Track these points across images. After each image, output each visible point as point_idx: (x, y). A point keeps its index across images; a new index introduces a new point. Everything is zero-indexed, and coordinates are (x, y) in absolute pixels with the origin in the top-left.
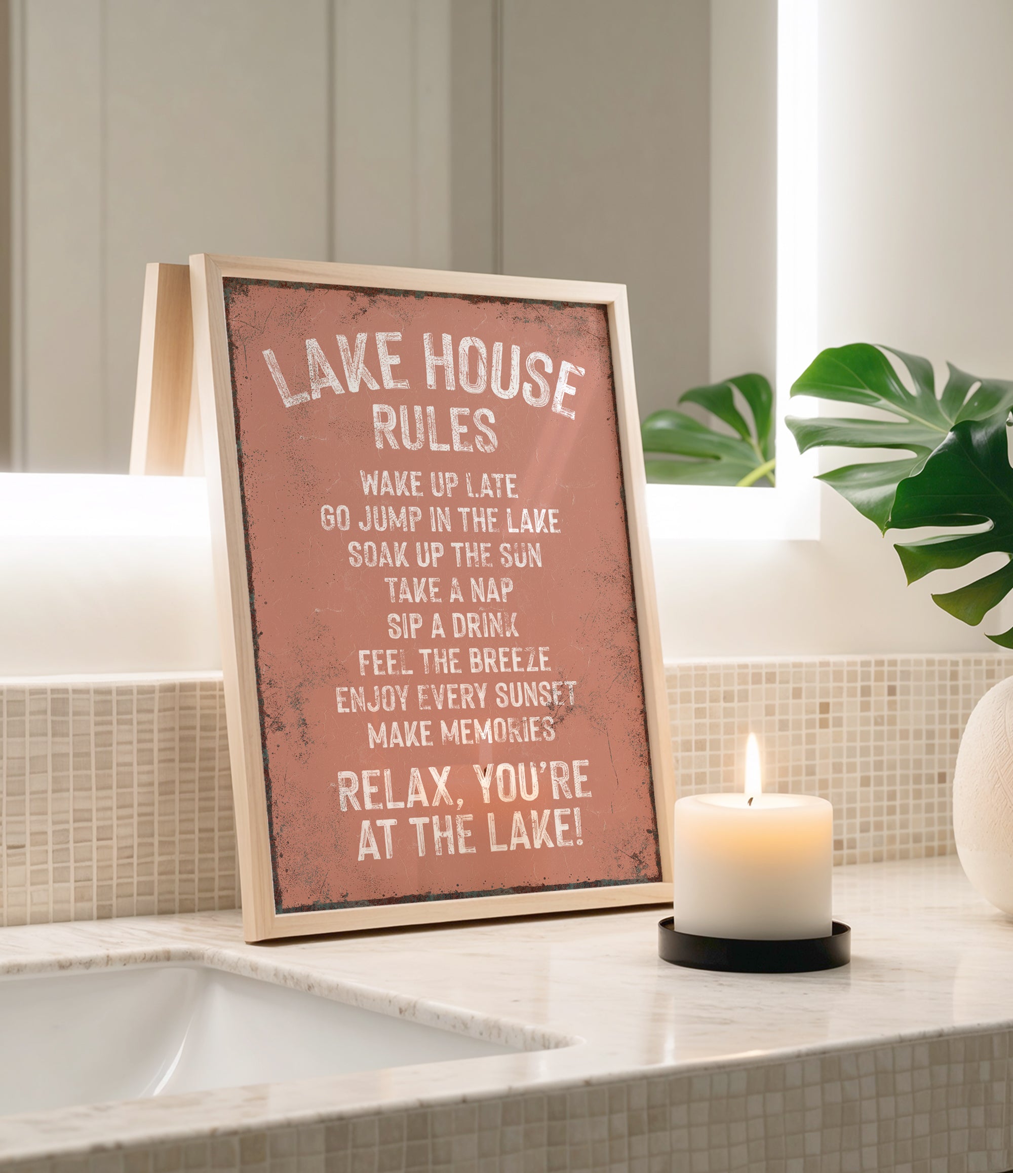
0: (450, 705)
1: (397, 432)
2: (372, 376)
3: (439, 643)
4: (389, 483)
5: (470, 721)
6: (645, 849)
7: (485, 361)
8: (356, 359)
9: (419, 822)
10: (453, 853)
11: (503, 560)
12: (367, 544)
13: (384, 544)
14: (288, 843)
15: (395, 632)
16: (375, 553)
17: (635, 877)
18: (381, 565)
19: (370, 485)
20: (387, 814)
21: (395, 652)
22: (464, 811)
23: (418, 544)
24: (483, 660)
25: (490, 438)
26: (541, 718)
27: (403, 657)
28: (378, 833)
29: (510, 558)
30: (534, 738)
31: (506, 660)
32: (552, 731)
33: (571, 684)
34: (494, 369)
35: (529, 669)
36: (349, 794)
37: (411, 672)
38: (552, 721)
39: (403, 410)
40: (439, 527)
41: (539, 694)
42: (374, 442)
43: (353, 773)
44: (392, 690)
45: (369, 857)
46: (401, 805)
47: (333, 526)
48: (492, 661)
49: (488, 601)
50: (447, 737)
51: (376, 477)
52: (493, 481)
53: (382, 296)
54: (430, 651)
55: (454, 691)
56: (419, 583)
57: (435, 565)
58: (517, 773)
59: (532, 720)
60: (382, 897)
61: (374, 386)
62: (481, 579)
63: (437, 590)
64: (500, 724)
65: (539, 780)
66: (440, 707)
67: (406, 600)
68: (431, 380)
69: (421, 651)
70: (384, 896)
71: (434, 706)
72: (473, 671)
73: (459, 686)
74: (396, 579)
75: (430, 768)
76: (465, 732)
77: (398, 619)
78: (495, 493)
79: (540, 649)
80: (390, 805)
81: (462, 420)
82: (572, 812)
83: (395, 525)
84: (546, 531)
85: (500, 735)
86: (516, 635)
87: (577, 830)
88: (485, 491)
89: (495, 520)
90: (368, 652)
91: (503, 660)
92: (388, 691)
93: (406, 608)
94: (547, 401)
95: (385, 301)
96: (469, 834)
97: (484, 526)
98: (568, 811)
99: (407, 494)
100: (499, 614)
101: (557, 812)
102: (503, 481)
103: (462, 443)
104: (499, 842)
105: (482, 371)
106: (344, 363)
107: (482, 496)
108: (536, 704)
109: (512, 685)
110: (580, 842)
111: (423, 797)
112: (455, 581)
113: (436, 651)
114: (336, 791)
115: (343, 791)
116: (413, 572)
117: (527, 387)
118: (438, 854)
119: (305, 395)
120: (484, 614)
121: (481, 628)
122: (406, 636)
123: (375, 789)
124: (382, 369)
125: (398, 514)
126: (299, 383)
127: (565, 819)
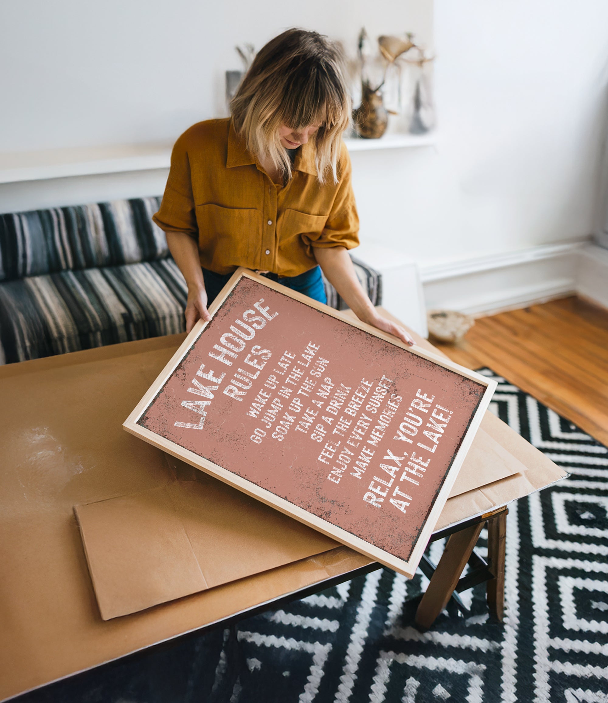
0: (363, 434)
1: (240, 389)
2: (212, 386)
3: (335, 423)
4: (258, 405)
5: (374, 429)
6: (470, 386)
7: (234, 336)
8: (201, 389)
9: (404, 477)
10: (425, 470)
11: (317, 376)
12: (277, 429)
13: (281, 422)
14: (380, 540)
15: (319, 439)
16: (282, 428)
17: (479, 398)
18: (289, 428)
19: (254, 413)
20: (392, 489)
21: (327, 444)
22: (410, 455)
23: (290, 408)
24: (352, 409)
25: (265, 352)
26: (390, 398)
27: (331, 442)
28: (398, 497)
29: (318, 373)
30: (397, 407)
31: (358, 399)
32: (398, 397)
33: (384, 377)
34: (240, 335)
35: (367, 391)
36: (375, 500)
37: (340, 442)
38: (394, 395)
39: (233, 381)
40: (288, 395)
41: (380, 393)
42: (238, 401)
43: (367, 493)
44: (342, 455)
45: (406, 508)
46: (392, 480)
47: (261, 439)
48: (355, 405)
49: (330, 392)
50: (375, 443)
51: (252, 409)
52: (283, 362)
53: (183, 363)
54: (336, 429)
55: (358, 429)
56: (305, 416)
57: (302, 406)
58: (407, 422)
59: (389, 403)
60: (427, 513)
61: (216, 388)
62: (319, 390)
63: (312, 411)
64: (383, 417)
65: (416, 415)
66: (361, 439)
67: (309, 426)
68: (228, 363)
69: (333, 433)
70: (426, 511)
71: (359, 441)
72: (354, 415)
73: (357, 425)
74: (298, 426)
75: (384, 458)
76: (377, 434)
77: (315, 435)
78: (288, 363)
79: (362, 382)
80: (390, 485)
81: (251, 360)
82: (437, 408)
83: (276, 413)
84: (316, 351)
85: (387, 420)
86: (350, 388)
87: (446, 411)
88: (285, 367)
89: (299, 370)
90: (321, 456)
91: (357, 400)
92: (342, 457)
93: (312, 429)
94: (265, 321)
95: (186, 363)
96: (421, 458)
97: (298, 376)
98: (436, 410)
99: (267, 400)
100: (338, 391)
101: (433, 415)
102: (286, 357)
103: (260, 365)
104: (432, 448)
105: (238, 340)
106: (200, 395)
107: (286, 369)
108: (383, 397)
109: (369, 403)
110: (451, 413)
111: (394, 469)
112: (314, 401)
113: (337, 426)
114: (370, 505)
115: (371, 502)
116: (299, 417)
117: (255, 325)
118: (422, 477)
119: (202, 418)
120: (334, 397)
121: (339, 402)
122: (324, 435)
123: (379, 488)
124: (211, 380)
125: (272, 409)
126: (196, 418)
127: (438, 413)
